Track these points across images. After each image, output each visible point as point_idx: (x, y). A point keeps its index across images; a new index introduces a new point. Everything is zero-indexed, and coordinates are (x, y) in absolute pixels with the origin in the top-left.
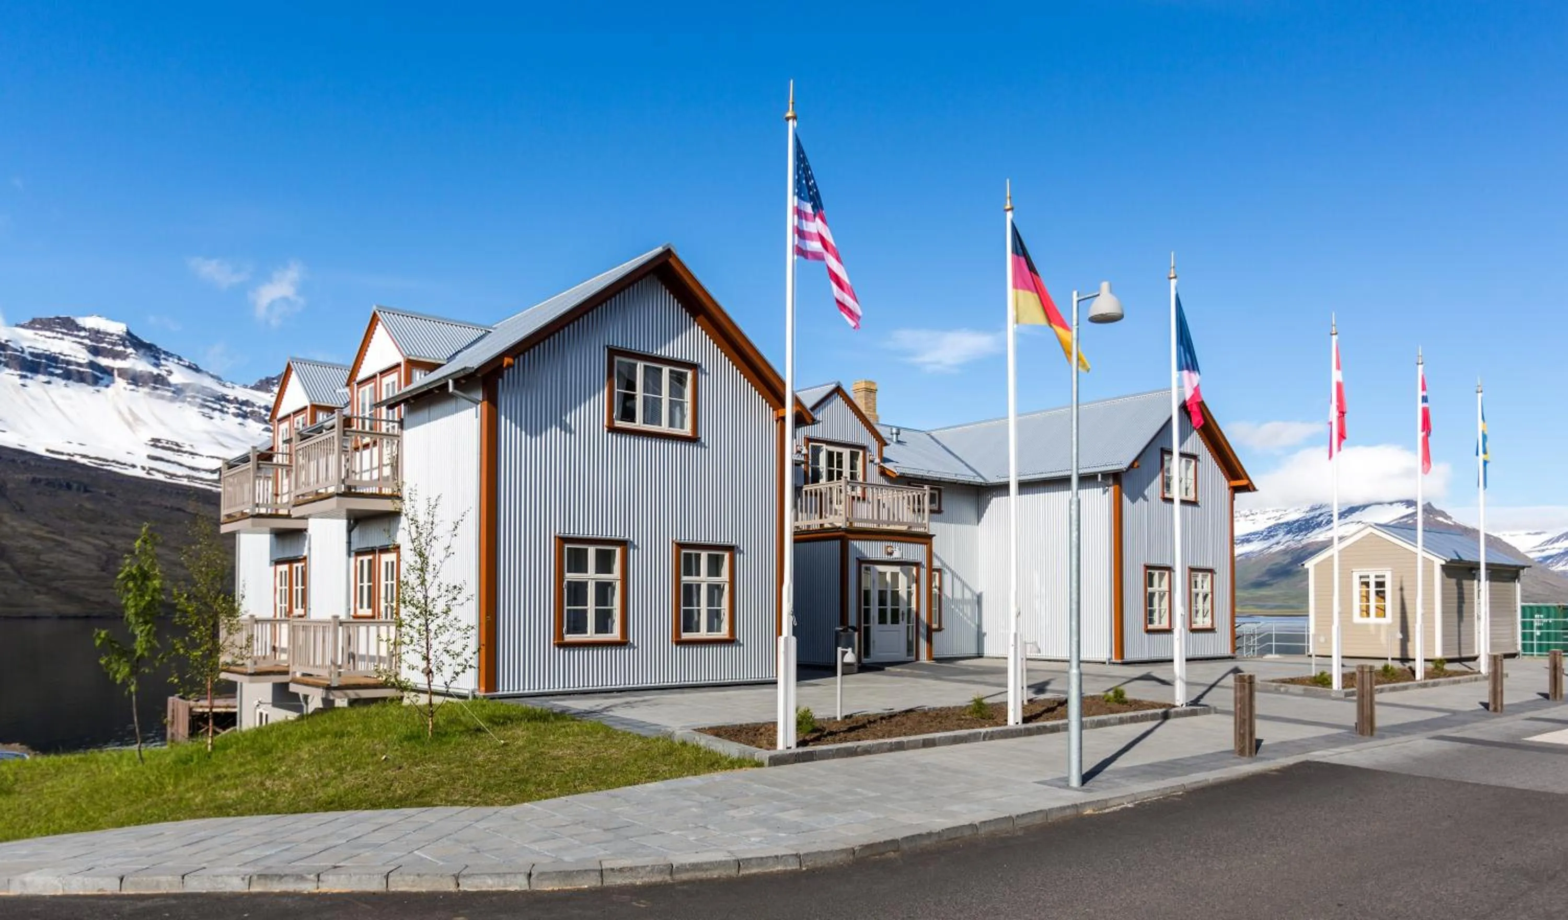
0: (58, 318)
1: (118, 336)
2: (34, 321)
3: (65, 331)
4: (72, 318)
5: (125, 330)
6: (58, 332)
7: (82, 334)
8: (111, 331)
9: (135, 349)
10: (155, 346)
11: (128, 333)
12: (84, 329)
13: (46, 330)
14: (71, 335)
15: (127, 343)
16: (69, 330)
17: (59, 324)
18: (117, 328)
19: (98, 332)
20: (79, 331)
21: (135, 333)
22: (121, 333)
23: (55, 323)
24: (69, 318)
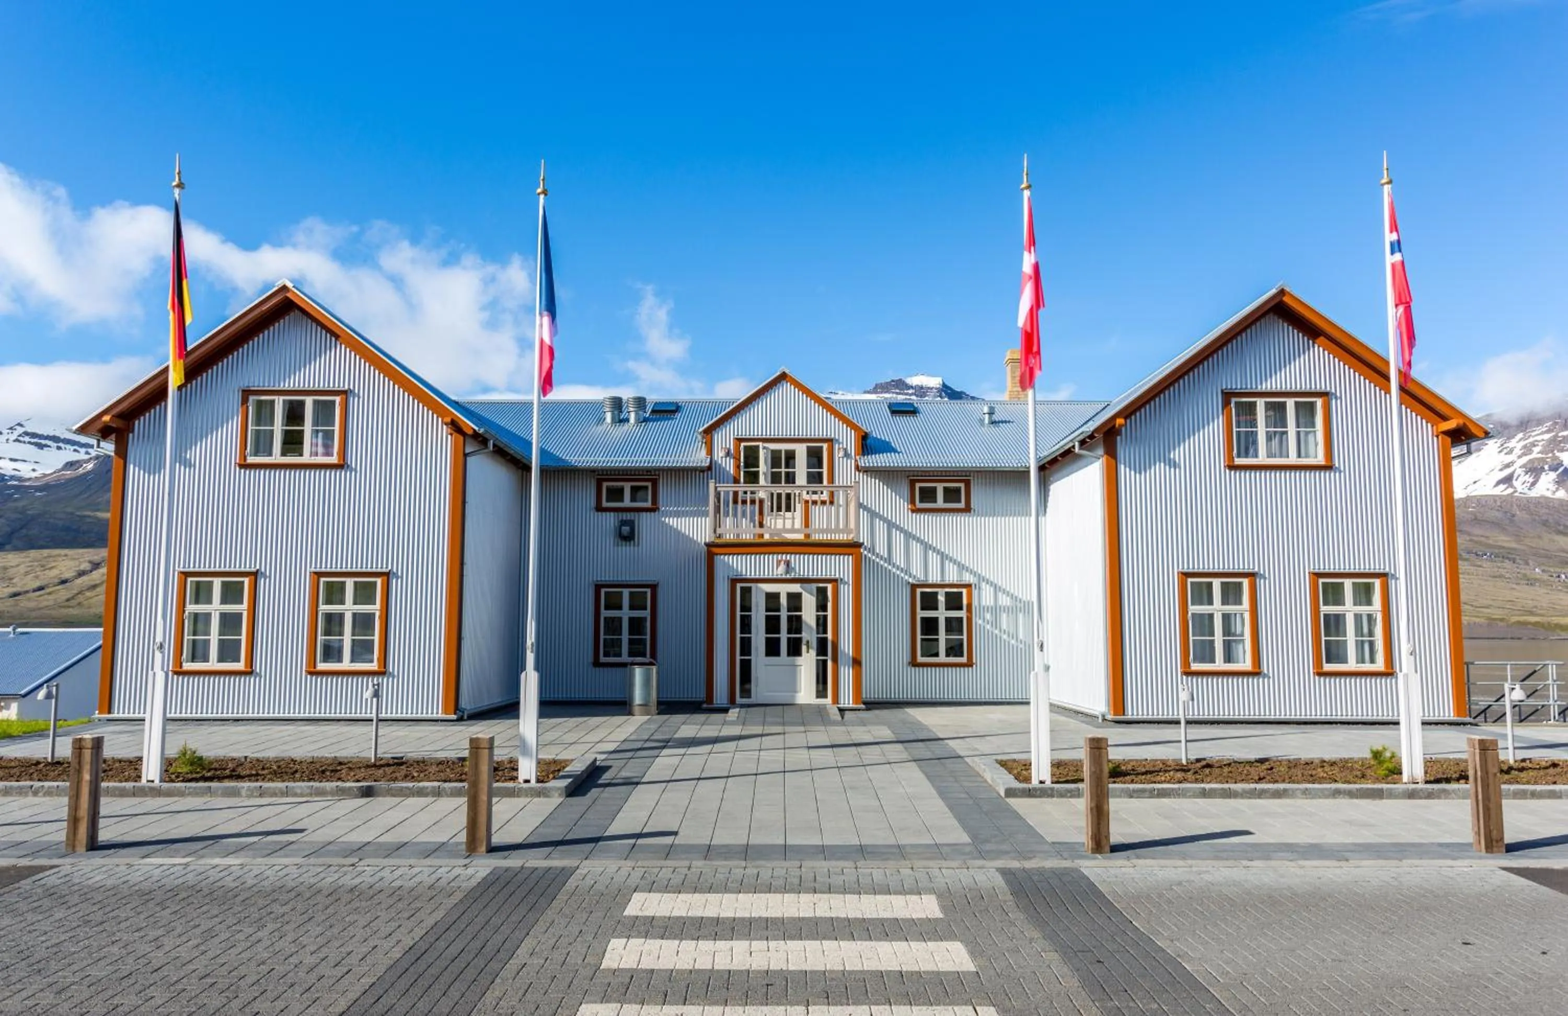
0: (893, 381)
1: (936, 389)
2: (877, 386)
3: (898, 391)
4: (903, 379)
5: (941, 383)
6: (893, 393)
7: (910, 391)
8: (931, 385)
9: (949, 398)
10: (964, 393)
11: (944, 385)
12: (912, 387)
13: (885, 392)
14: (902, 394)
15: (943, 394)
16: (900, 390)
17: (894, 386)
18: (934, 382)
19: (922, 388)
20: (909, 389)
21: (948, 384)
22: (938, 386)
23: (891, 385)
24: (900, 380)
